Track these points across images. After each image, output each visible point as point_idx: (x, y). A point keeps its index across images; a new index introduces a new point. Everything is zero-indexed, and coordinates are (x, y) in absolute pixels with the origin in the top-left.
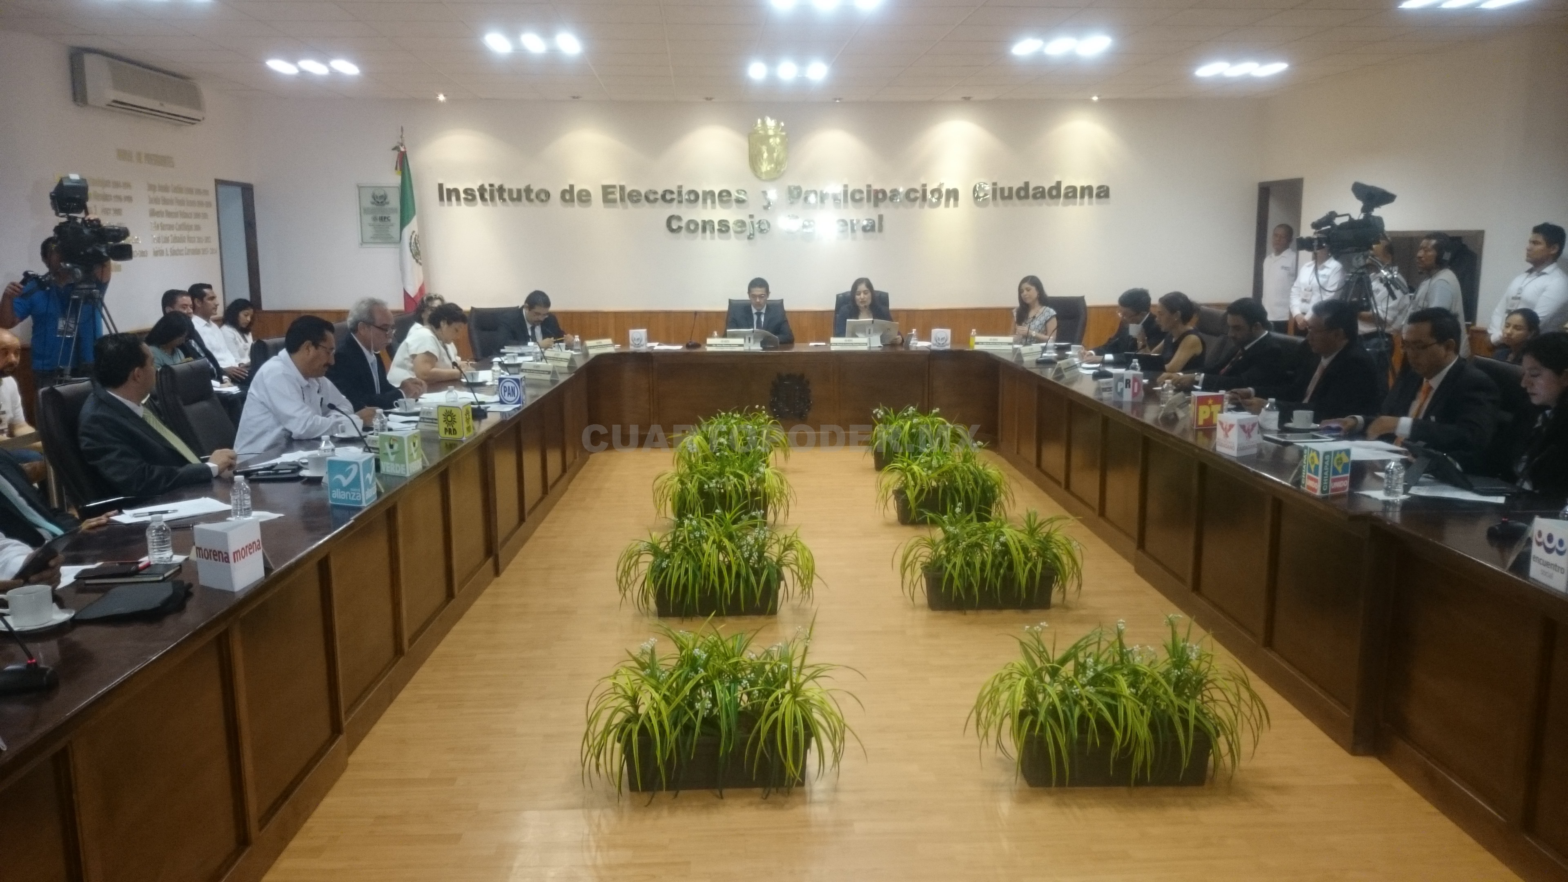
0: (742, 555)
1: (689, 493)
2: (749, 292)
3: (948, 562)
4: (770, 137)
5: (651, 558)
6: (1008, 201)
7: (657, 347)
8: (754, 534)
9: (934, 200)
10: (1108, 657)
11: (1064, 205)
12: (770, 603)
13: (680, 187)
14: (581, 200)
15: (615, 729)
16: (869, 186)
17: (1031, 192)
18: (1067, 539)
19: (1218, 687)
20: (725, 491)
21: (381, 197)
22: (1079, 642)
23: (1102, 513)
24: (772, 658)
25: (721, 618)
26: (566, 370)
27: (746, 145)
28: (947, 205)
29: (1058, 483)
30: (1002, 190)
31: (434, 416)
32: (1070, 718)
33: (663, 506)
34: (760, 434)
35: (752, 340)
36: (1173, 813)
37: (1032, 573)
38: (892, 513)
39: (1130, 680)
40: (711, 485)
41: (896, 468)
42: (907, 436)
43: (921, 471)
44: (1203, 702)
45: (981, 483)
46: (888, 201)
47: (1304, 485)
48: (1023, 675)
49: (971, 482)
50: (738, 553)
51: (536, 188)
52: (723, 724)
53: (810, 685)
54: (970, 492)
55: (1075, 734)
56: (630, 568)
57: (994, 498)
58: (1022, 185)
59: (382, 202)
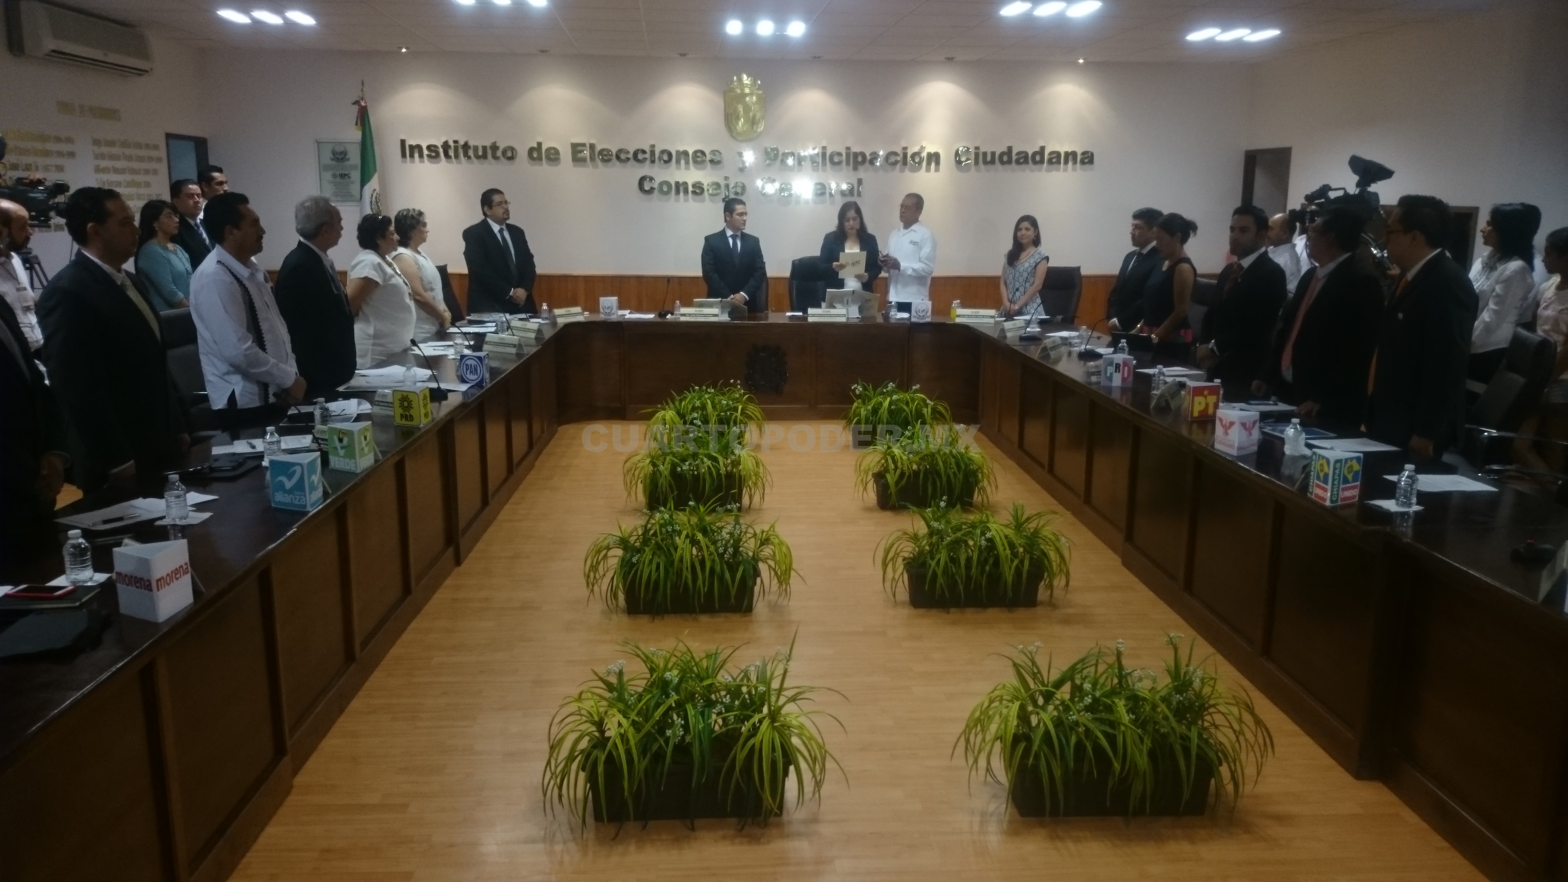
0: (717, 550)
1: (661, 474)
3: (932, 558)
4: (746, 95)
5: (619, 552)
6: (990, 167)
7: (629, 315)
8: (729, 528)
9: (915, 164)
10: (1107, 681)
11: (1048, 171)
12: (746, 603)
13: (653, 146)
14: (548, 158)
15: (580, 756)
16: (848, 148)
17: (1014, 157)
18: (1054, 534)
19: (1220, 712)
20: (699, 474)
21: (341, 153)
22: (1076, 664)
23: (1089, 500)
24: (749, 679)
26: (533, 342)
27: (720, 102)
28: (928, 170)
29: (1042, 465)
30: (985, 154)
31: (390, 399)
32: (1066, 747)
33: (634, 489)
34: (736, 409)
36: (1172, 847)
37: (1018, 571)
38: (872, 496)
39: (1129, 705)
40: (684, 468)
41: (876, 450)
42: (886, 412)
43: (902, 455)
44: (1205, 729)
45: (963, 467)
46: (867, 164)
47: (1311, 493)
48: (1015, 697)
49: (953, 465)
50: (712, 548)
51: (502, 145)
52: (696, 751)
53: (790, 708)
54: (952, 476)
55: (1072, 764)
56: (598, 563)
57: (977, 482)
58: (1005, 150)
59: (342, 159)
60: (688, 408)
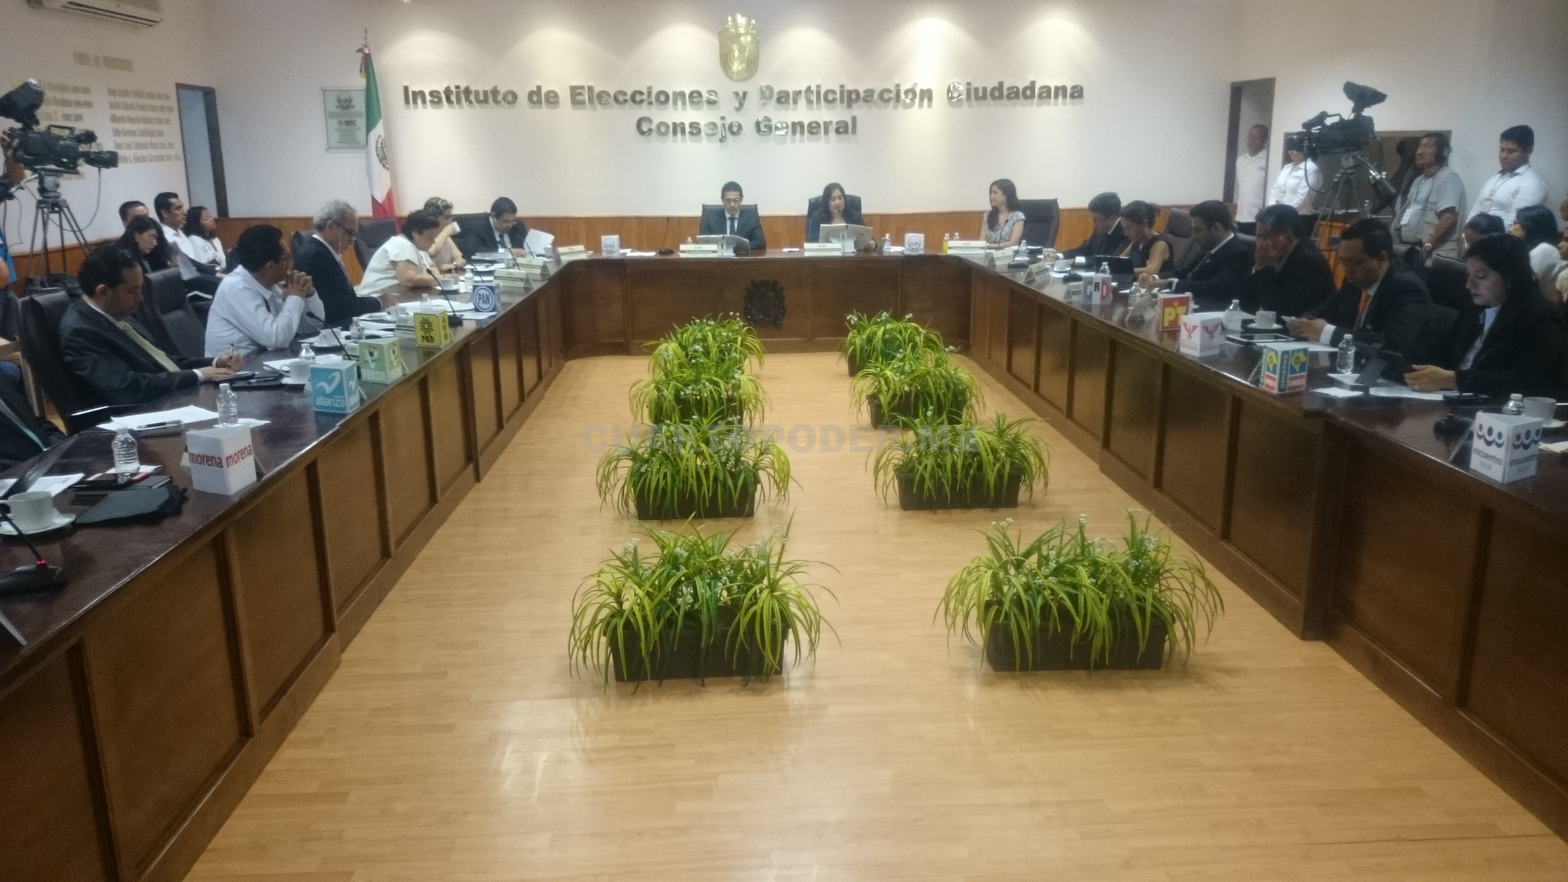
0: (720, 458)
1: (665, 399)
2: (723, 196)
3: (920, 464)
4: (740, 35)
5: (629, 463)
6: (982, 102)
7: (630, 253)
8: (731, 439)
9: (908, 101)
10: (1070, 550)
11: (1039, 105)
12: (747, 507)
13: (650, 87)
14: (548, 101)
15: (601, 624)
16: (842, 86)
17: (1005, 92)
18: (1034, 440)
19: (1174, 577)
20: (701, 397)
21: (346, 101)
22: (1044, 535)
23: (1070, 414)
24: (750, 556)
25: (700, 520)
26: (539, 278)
27: (717, 44)
28: (921, 106)
29: (1029, 386)
30: (976, 90)
31: (411, 323)
32: (1033, 608)
33: (640, 413)
34: (735, 341)
35: (725, 247)
36: (1131, 694)
37: (1000, 474)
38: (866, 417)
39: (1090, 571)
40: (688, 392)
41: (870, 374)
42: (880, 341)
43: (894, 376)
44: (1161, 591)
45: (952, 387)
46: (861, 102)
47: (1263, 384)
48: (989, 567)
49: (943, 386)
50: (716, 457)
51: (502, 90)
52: (704, 618)
53: (786, 580)
54: (941, 396)
55: (1038, 621)
56: (609, 473)
57: (965, 401)
58: (997, 85)
59: (347, 106)
60: (689, 340)
